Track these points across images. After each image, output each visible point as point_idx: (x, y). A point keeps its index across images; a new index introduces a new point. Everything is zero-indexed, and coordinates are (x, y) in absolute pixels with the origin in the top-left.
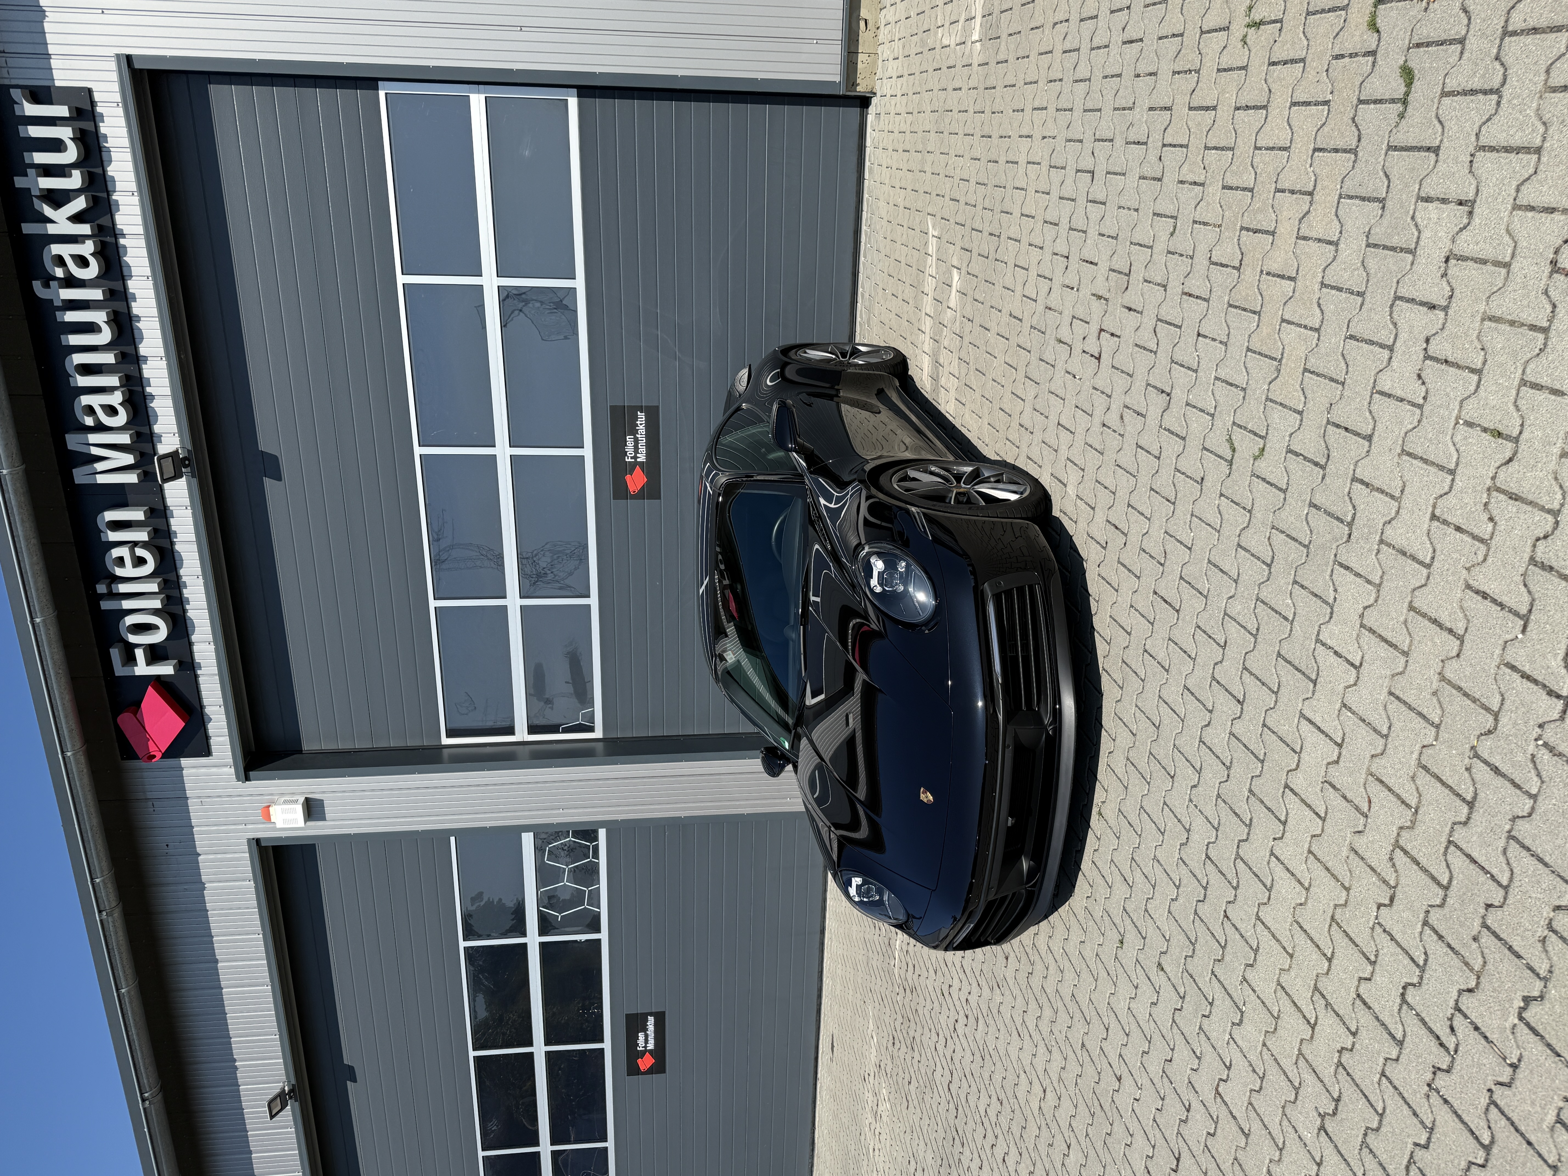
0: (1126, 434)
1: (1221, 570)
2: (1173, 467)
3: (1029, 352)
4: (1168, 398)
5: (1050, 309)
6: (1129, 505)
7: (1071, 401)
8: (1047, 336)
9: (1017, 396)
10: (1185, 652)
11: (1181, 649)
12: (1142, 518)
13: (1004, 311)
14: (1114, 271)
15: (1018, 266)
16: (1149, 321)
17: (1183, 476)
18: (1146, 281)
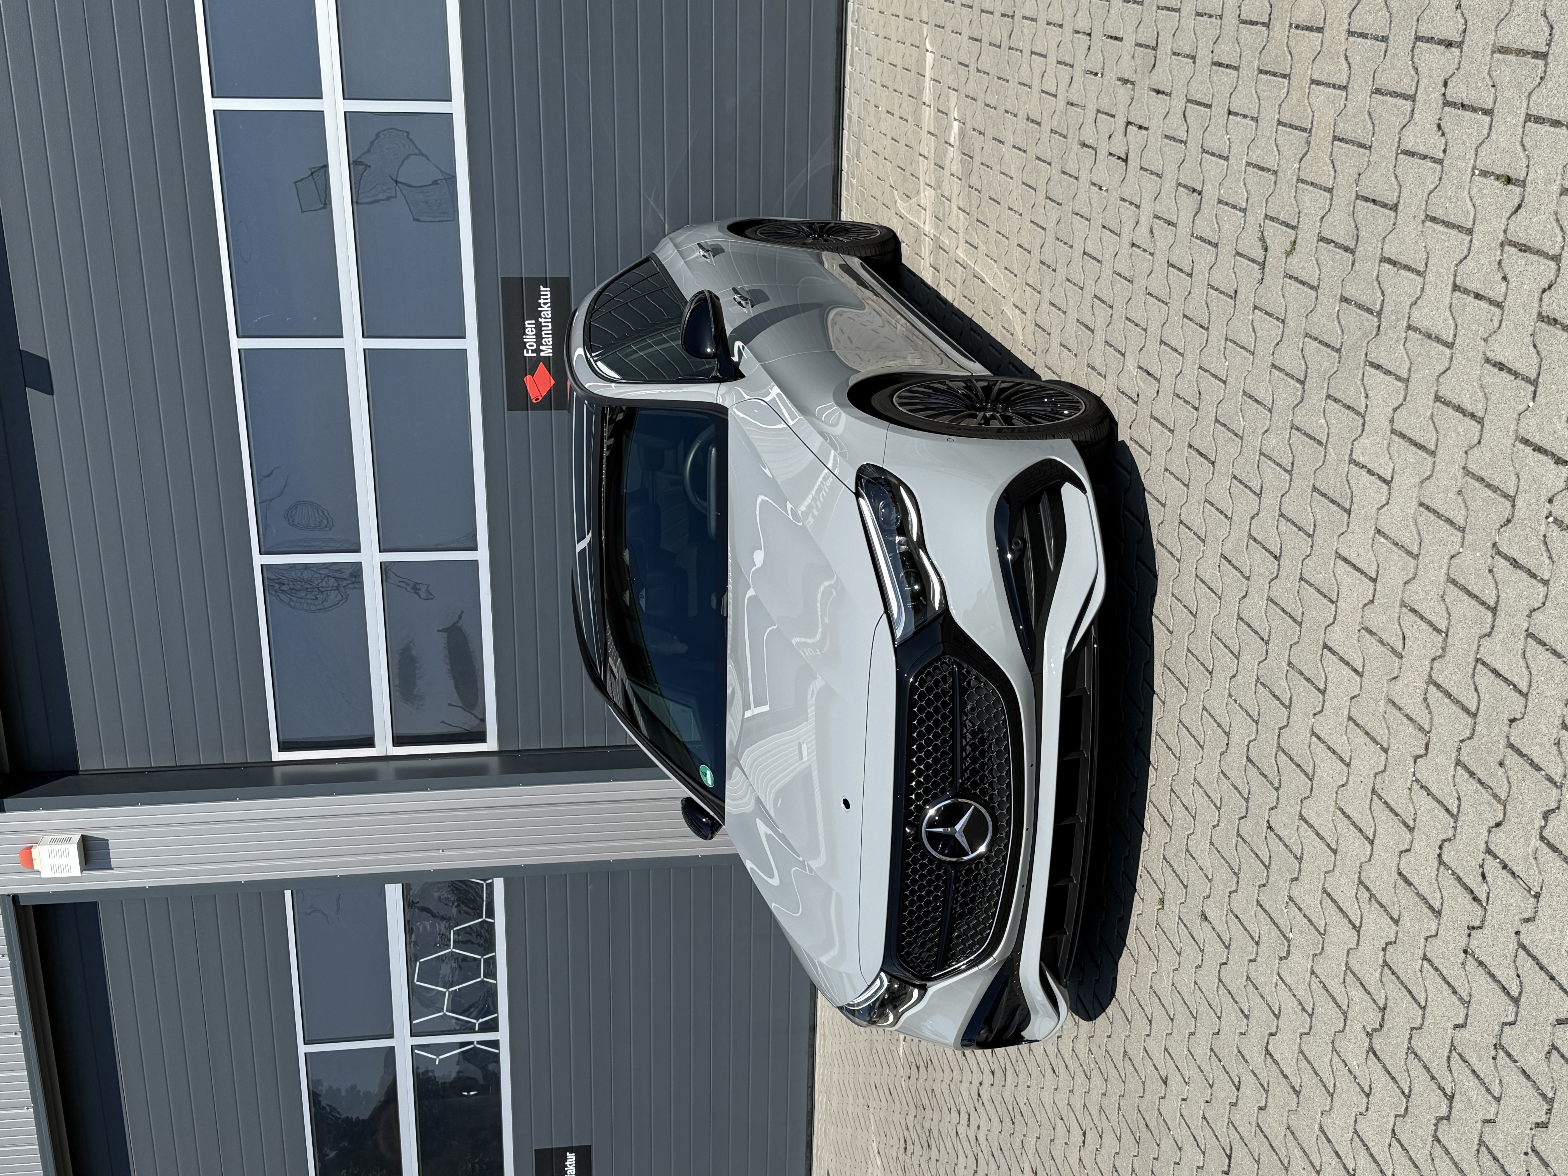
0: (1157, 252)
1: (1256, 401)
2: (1206, 283)
3: (1050, 164)
4: (1199, 198)
5: (1072, 104)
6: (1162, 342)
7: (1097, 221)
8: (1069, 140)
9: (1038, 225)
10: (1222, 512)
11: (1217, 509)
12: (1175, 354)
13: (1020, 115)
14: (1140, 45)
15: (1036, 54)
16: (1178, 103)
17: (1216, 293)
18: (1174, 54)
